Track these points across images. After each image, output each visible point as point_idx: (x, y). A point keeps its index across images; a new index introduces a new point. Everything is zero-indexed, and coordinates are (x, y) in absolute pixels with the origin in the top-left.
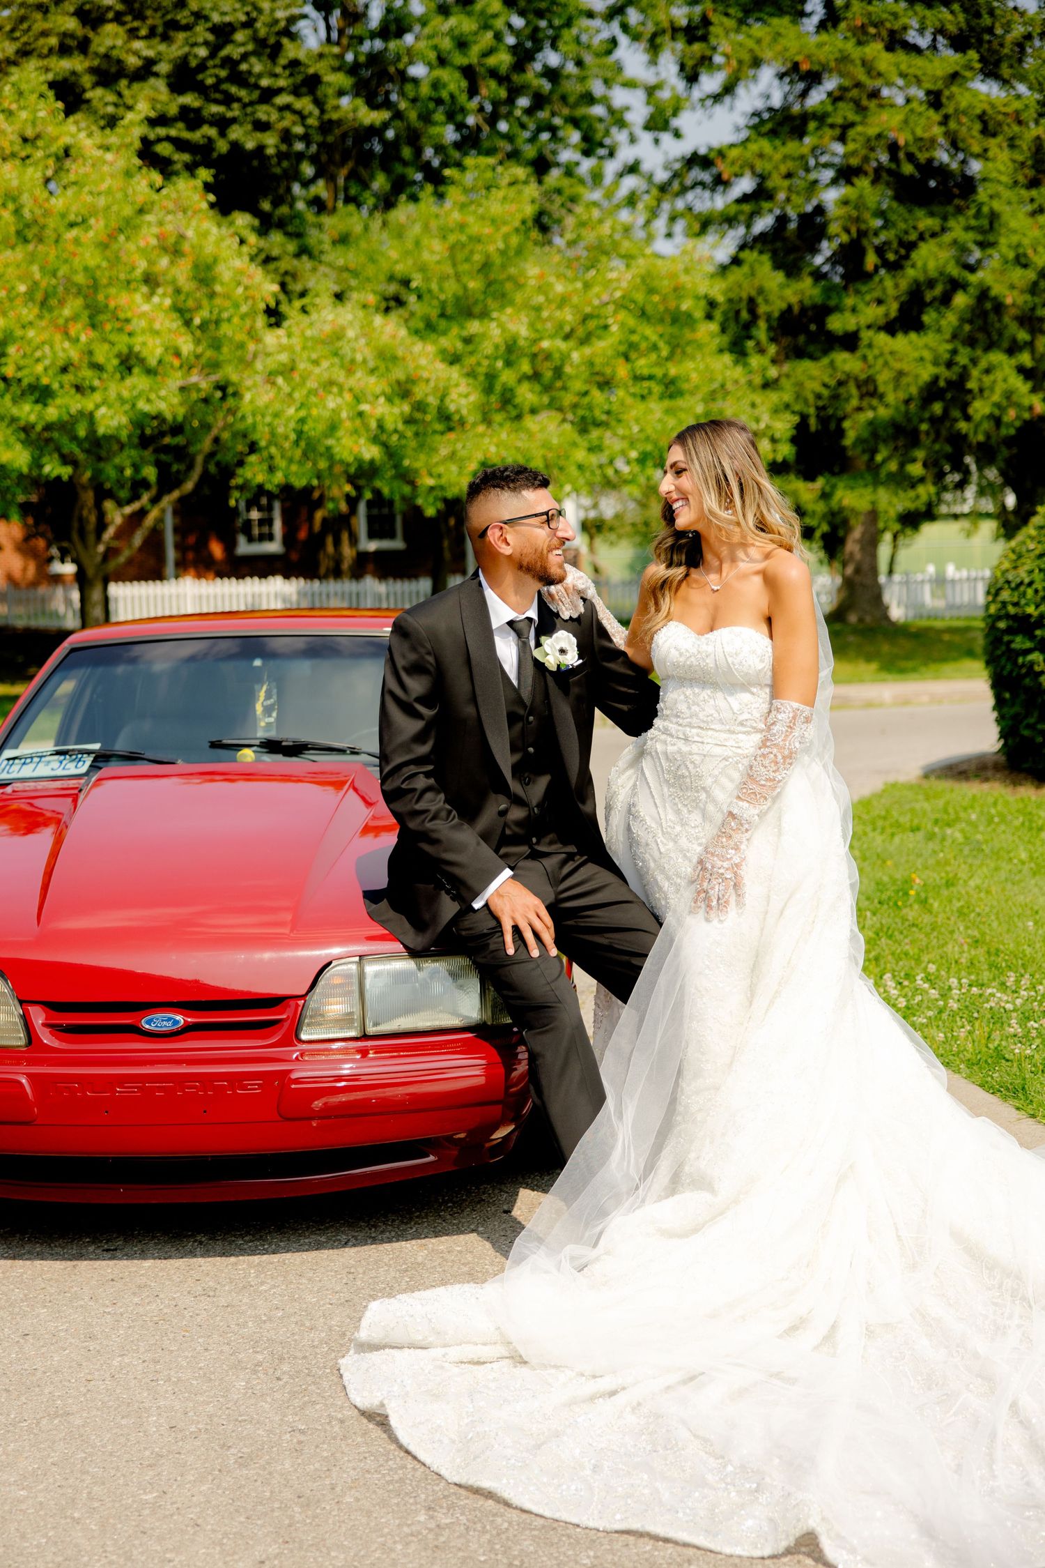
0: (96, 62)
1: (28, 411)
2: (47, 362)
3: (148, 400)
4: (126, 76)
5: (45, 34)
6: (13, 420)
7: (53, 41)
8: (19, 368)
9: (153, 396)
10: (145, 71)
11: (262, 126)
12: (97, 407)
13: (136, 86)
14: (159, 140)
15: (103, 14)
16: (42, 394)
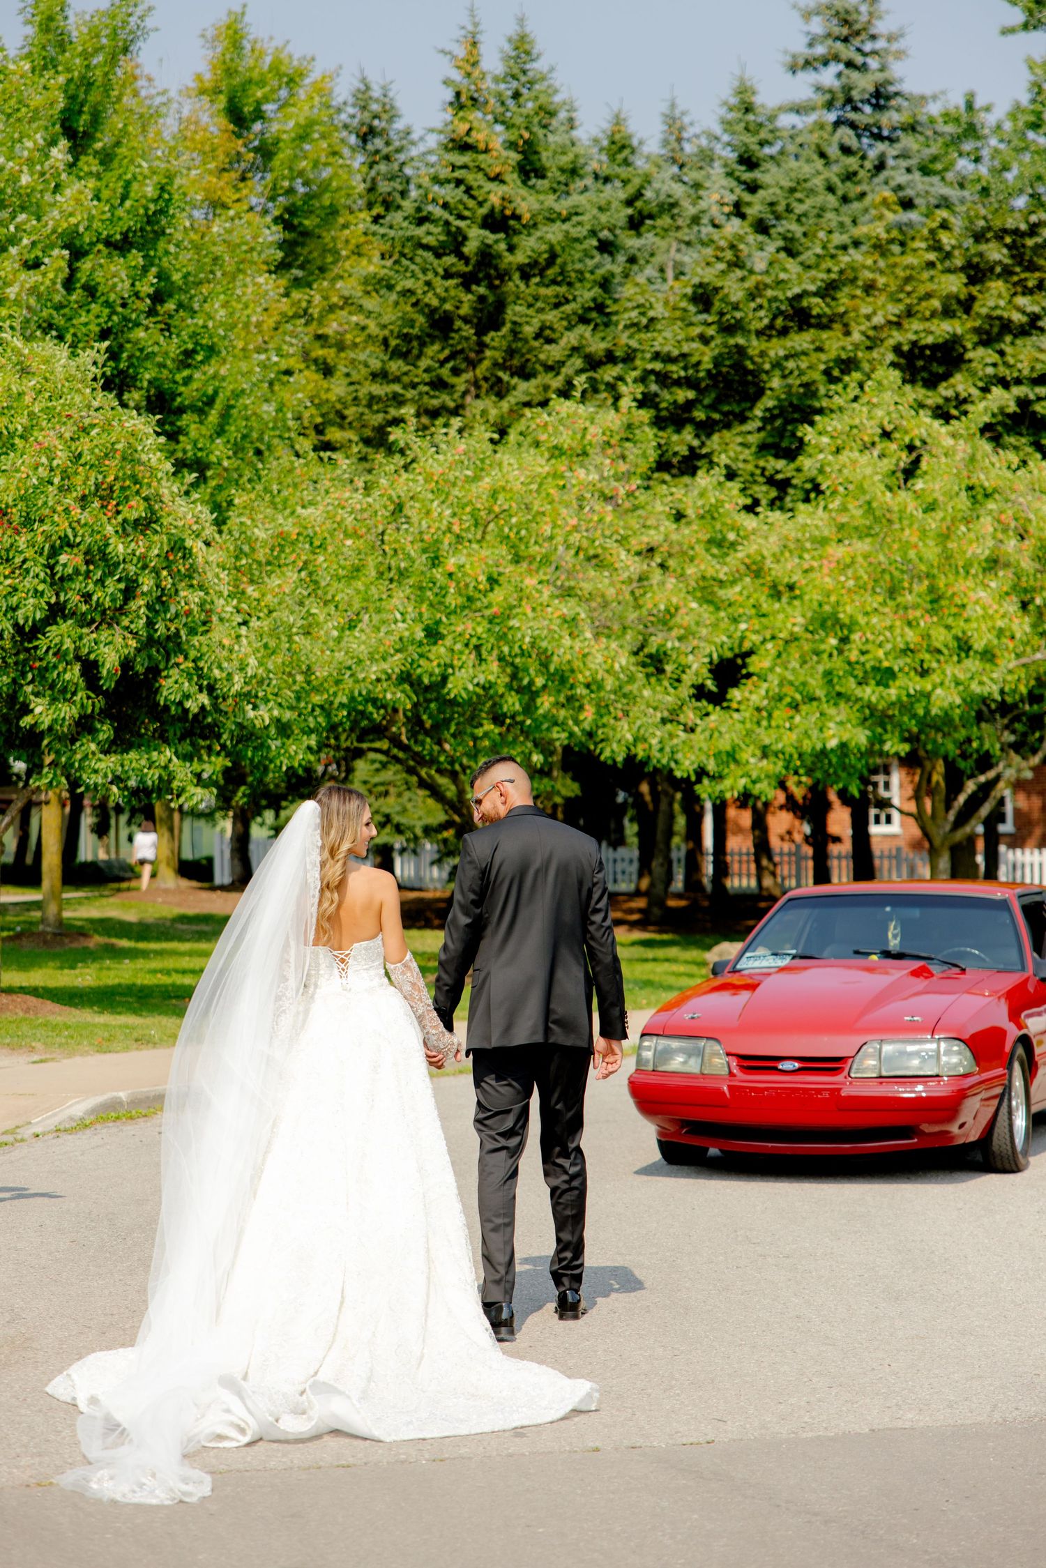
0: (978, 323)
1: (869, 693)
2: (889, 646)
3: (981, 683)
4: (1010, 332)
5: (928, 296)
6: (858, 700)
7: (936, 303)
8: (863, 653)
9: (985, 679)
12: (934, 687)
13: (1019, 342)
15: (992, 269)
16: (885, 676)
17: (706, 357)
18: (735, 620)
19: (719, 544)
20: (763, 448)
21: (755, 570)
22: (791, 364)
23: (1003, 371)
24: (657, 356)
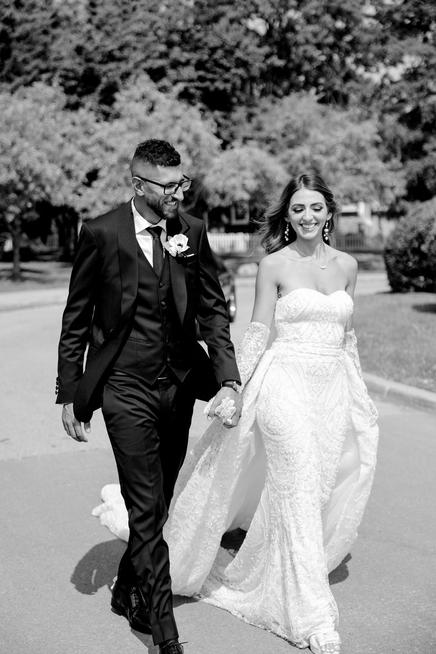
0: (171, 61)
4: (181, 65)
5: (155, 51)
7: (156, 54)
10: (187, 63)
11: (226, 81)
13: (184, 68)
14: (192, 87)
15: (175, 43)
17: (80, 70)
18: (94, 158)
19: (88, 133)
20: (101, 102)
21: (100, 142)
22: (110, 74)
23: (180, 78)
24: (65, 69)
